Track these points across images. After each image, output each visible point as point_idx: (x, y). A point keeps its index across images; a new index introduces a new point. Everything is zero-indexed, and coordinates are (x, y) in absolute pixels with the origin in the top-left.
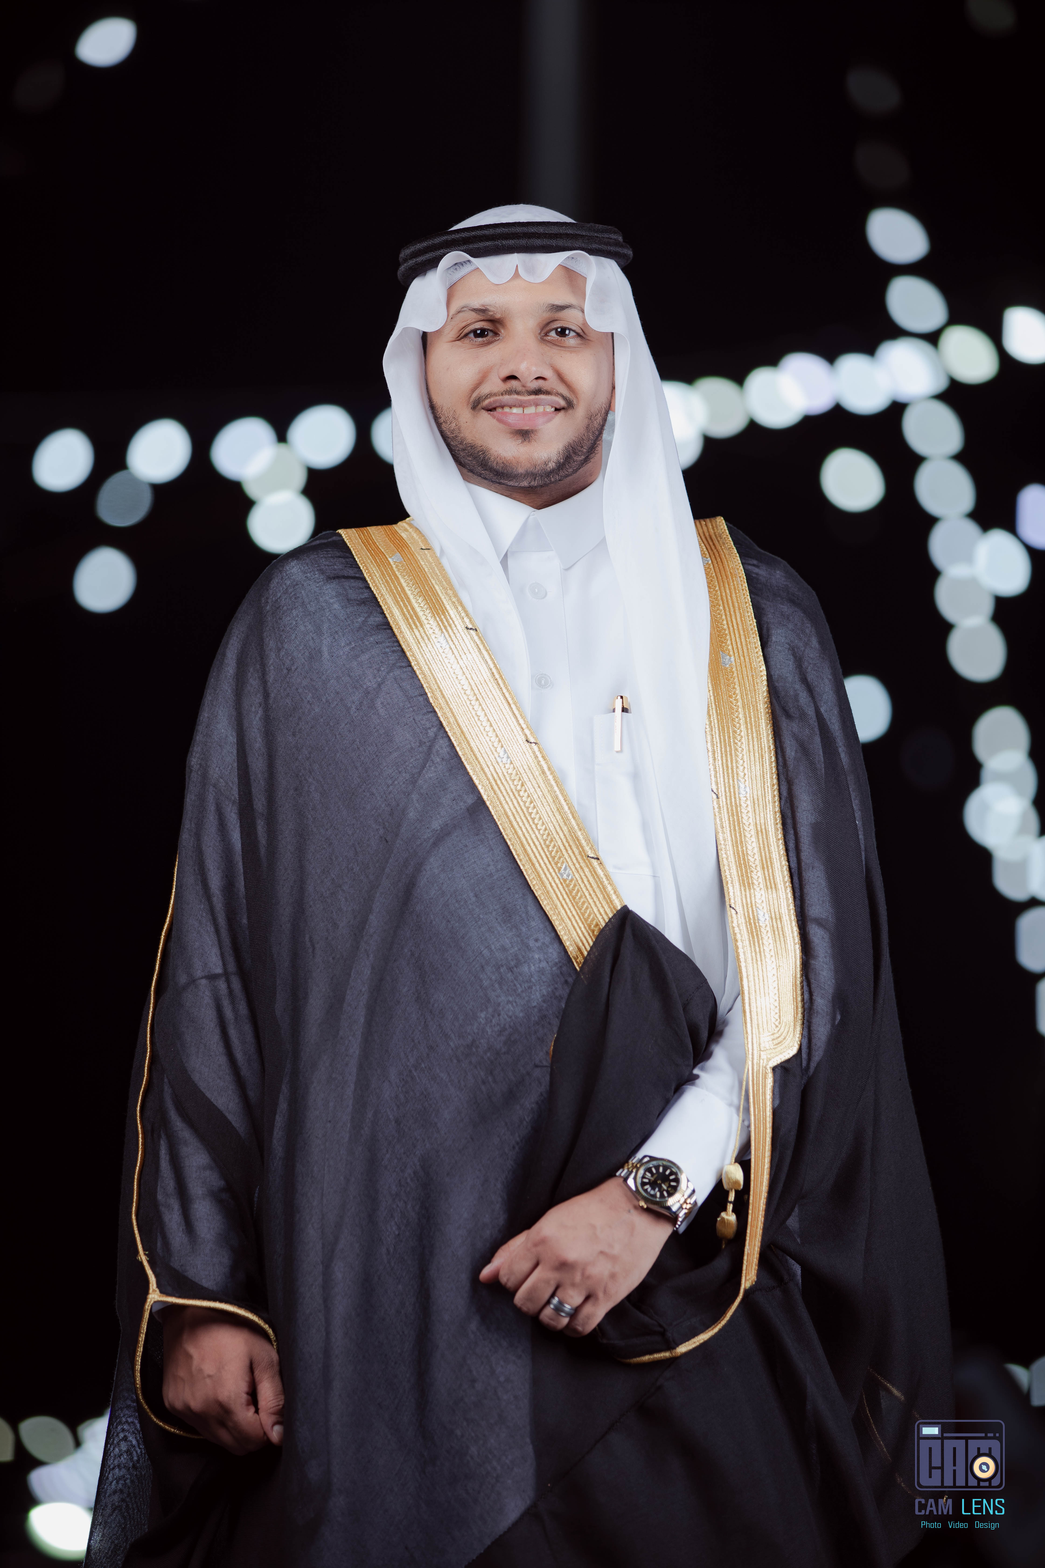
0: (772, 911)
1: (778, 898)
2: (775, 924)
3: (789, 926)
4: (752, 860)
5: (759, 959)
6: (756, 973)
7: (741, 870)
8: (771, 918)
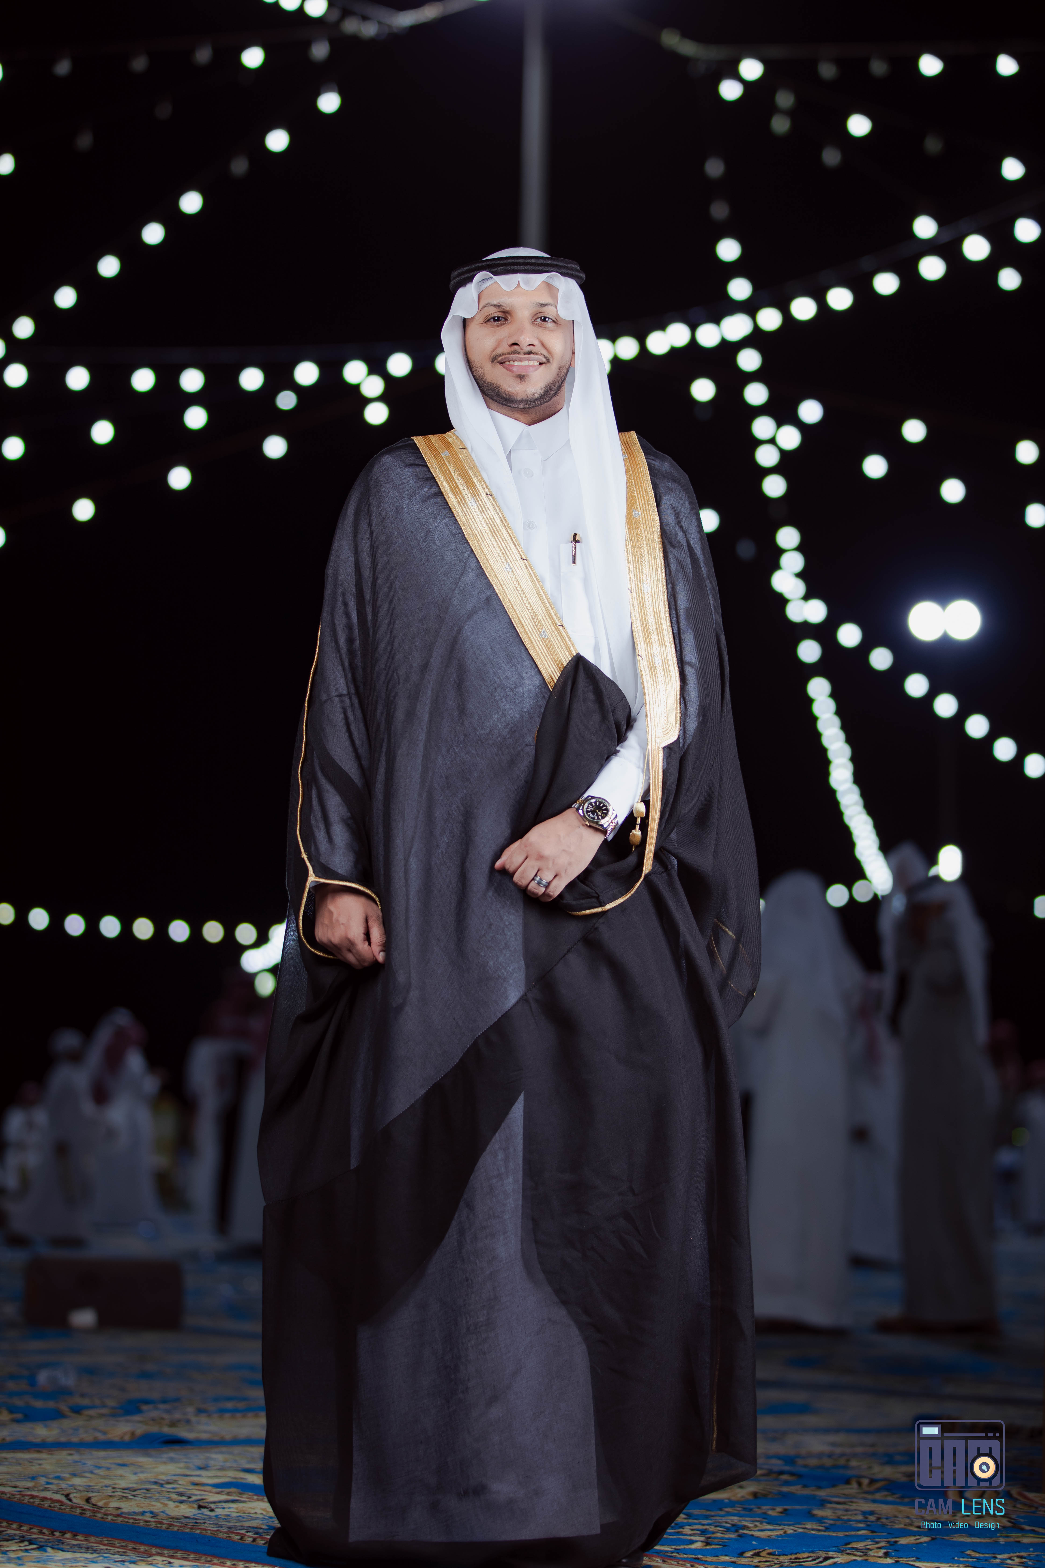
0: (663, 658)
1: (666, 650)
2: (664, 665)
3: (673, 666)
4: (651, 628)
5: (655, 685)
6: (654, 693)
7: (645, 635)
8: (662, 662)
